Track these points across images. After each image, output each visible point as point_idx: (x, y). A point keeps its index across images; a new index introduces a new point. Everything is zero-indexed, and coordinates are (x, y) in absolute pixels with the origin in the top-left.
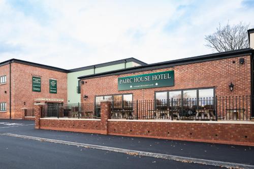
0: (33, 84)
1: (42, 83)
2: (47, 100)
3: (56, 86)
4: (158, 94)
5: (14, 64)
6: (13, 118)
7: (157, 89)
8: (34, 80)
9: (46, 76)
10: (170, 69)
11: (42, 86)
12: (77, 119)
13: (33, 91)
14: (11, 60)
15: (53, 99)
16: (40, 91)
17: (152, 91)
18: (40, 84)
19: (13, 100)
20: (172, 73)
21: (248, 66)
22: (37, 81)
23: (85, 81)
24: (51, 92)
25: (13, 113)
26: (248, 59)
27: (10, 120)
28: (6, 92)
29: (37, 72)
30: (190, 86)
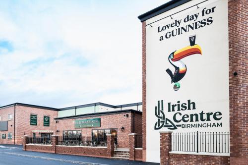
0: (31, 120)
1: (38, 119)
2: (40, 131)
3: (49, 121)
4: (94, 131)
5: (17, 107)
6: (16, 144)
7: (93, 128)
8: (32, 117)
9: (41, 114)
10: (99, 117)
11: (38, 121)
12: (43, 145)
13: (31, 124)
14: (15, 104)
15: (46, 130)
16: (36, 125)
17: (91, 129)
18: (36, 120)
19: (16, 131)
20: (100, 120)
21: (130, 118)
22: (34, 117)
23: (58, 121)
24: (44, 126)
25: (16, 141)
26: (130, 114)
27: (14, 145)
28: (12, 126)
29: (34, 111)
30: (107, 128)
